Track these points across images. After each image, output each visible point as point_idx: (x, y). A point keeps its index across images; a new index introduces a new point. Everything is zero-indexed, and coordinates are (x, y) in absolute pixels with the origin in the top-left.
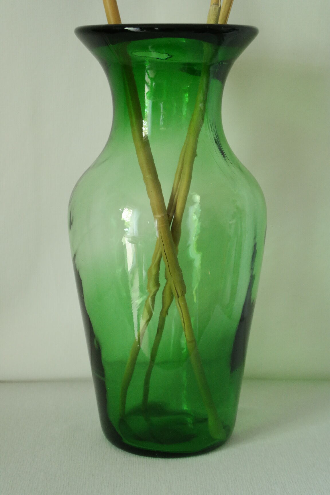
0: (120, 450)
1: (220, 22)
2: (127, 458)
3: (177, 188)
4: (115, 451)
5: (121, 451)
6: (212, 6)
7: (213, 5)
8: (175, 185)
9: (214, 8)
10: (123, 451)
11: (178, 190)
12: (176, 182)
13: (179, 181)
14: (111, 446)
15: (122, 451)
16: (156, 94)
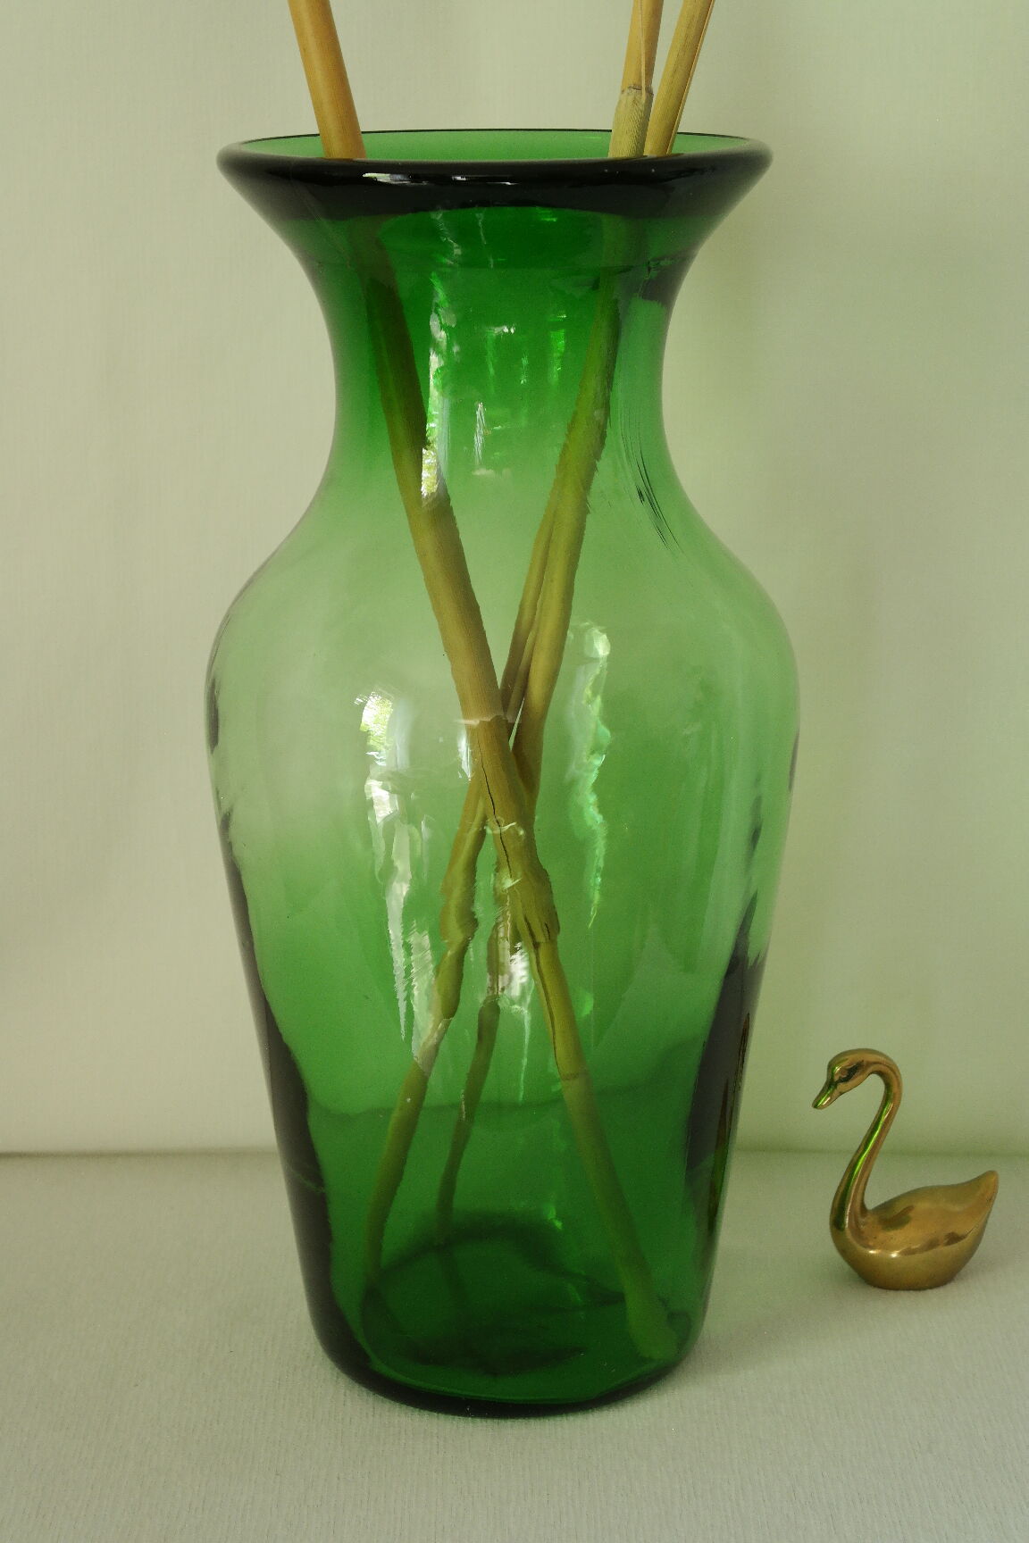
0: (364, 1389)
1: (650, 150)
2: (380, 1415)
3: (532, 623)
4: (348, 1392)
5: (365, 1394)
6: (625, 94)
7: (627, 91)
8: (528, 603)
9: (631, 98)
10: (371, 1393)
11: (535, 626)
12: (531, 593)
13: (538, 592)
14: (338, 1378)
15: (368, 1393)
16: (463, 374)
